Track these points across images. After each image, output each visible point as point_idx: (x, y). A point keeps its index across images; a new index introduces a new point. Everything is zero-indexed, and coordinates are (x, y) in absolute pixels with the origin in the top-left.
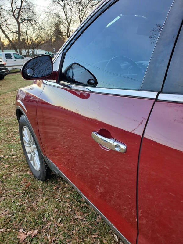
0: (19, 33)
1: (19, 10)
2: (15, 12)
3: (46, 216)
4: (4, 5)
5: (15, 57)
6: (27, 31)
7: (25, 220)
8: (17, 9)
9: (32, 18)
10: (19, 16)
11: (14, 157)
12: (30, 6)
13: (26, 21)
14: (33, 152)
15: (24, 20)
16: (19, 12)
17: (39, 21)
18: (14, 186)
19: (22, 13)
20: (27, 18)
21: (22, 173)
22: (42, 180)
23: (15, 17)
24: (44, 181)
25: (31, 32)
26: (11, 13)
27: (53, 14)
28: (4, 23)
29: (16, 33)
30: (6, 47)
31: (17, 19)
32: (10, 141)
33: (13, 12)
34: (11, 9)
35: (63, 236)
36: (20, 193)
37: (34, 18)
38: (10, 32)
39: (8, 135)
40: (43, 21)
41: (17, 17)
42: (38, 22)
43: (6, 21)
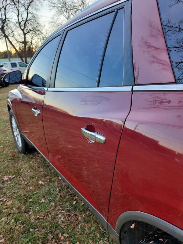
0: (25, 42)
1: (25, 21)
2: (21, 23)
3: (22, 170)
4: (10, 18)
5: (20, 66)
6: (32, 41)
7: (9, 171)
8: (23, 20)
9: (37, 29)
10: (25, 27)
11: (7, 141)
12: (35, 18)
13: (31, 32)
14: (18, 134)
15: (29, 31)
16: (25, 24)
17: (44, 32)
18: (5, 157)
19: (28, 24)
20: (32, 29)
21: (11, 150)
22: (23, 153)
23: (21, 28)
24: (25, 153)
25: (36, 42)
26: (18, 25)
27: (58, 24)
28: (11, 34)
29: (23, 42)
30: (14, 56)
31: (23, 30)
32: (7, 132)
33: (20, 24)
34: (18, 21)
35: (30, 178)
36: (8, 160)
37: (39, 29)
38: (17, 42)
39: (5, 128)
40: (47, 31)
41: (23, 28)
42: (42, 32)
43: (13, 32)
